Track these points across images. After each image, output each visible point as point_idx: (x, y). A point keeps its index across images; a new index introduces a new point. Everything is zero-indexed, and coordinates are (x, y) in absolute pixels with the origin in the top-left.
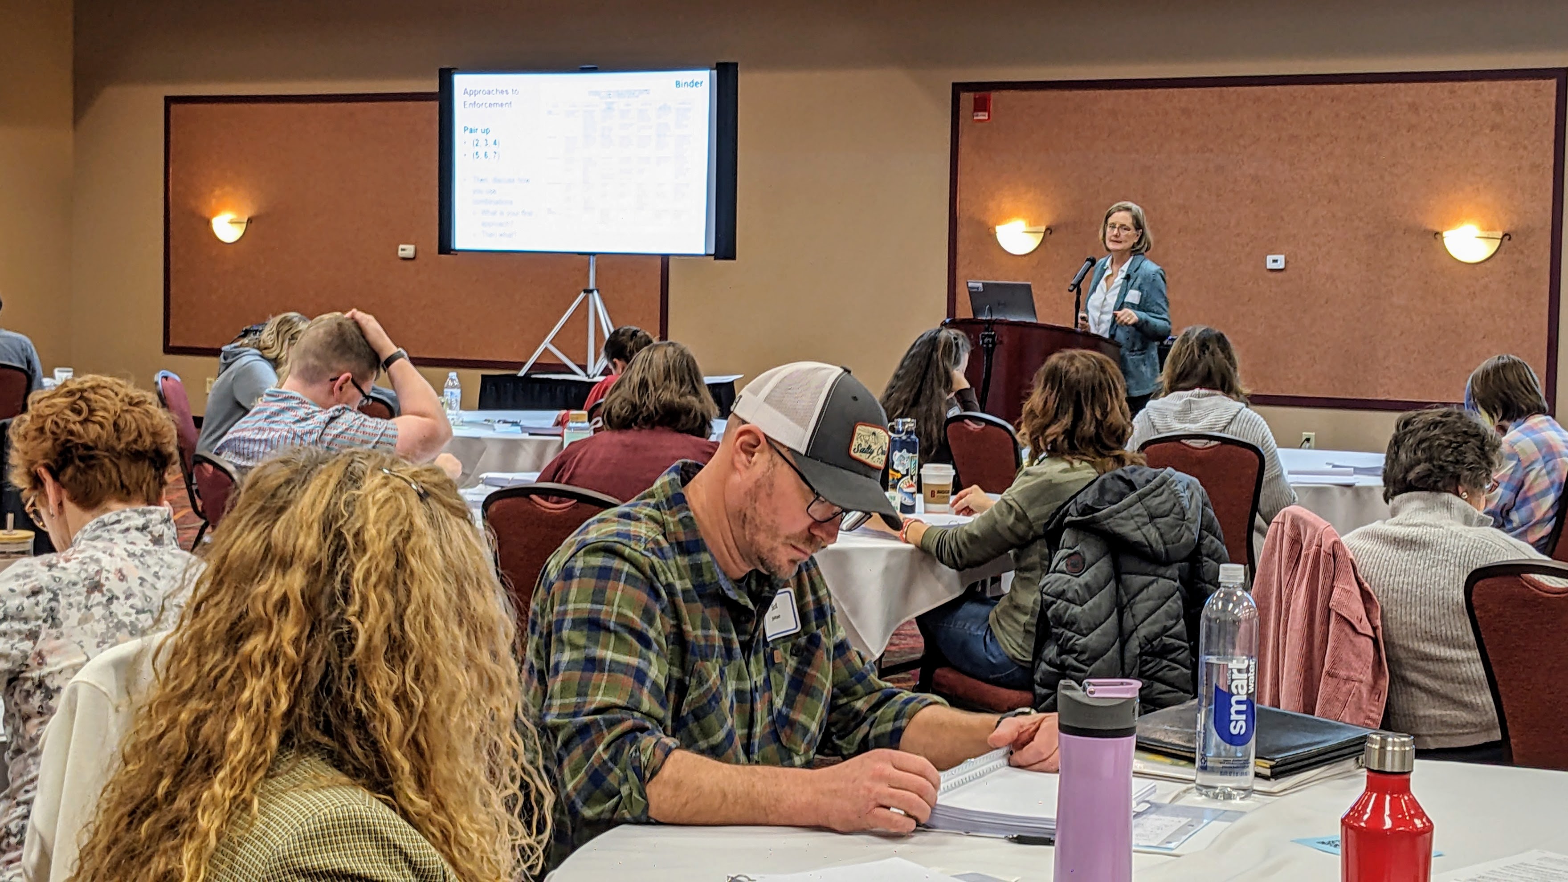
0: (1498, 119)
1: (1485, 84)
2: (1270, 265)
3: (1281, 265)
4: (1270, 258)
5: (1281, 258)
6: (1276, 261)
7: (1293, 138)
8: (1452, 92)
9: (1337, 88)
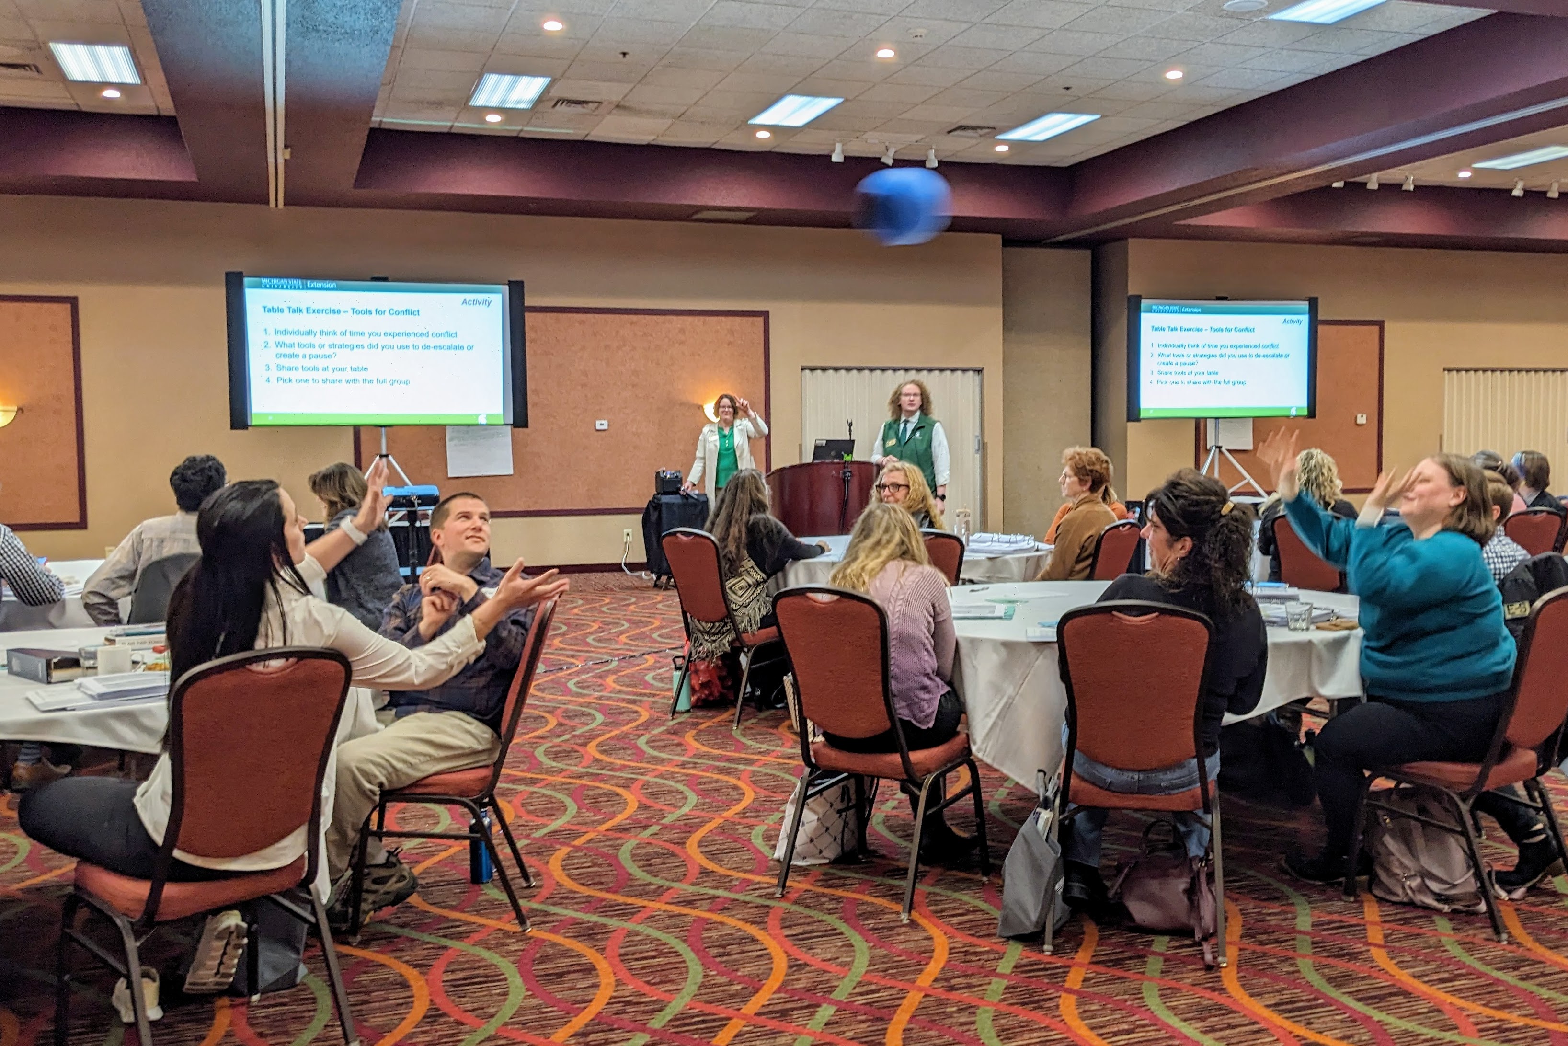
0: (732, 339)
1: (723, 318)
2: (598, 427)
3: (605, 427)
4: (598, 423)
5: (606, 422)
6: (602, 424)
7: (607, 347)
8: (704, 322)
9: (634, 318)
